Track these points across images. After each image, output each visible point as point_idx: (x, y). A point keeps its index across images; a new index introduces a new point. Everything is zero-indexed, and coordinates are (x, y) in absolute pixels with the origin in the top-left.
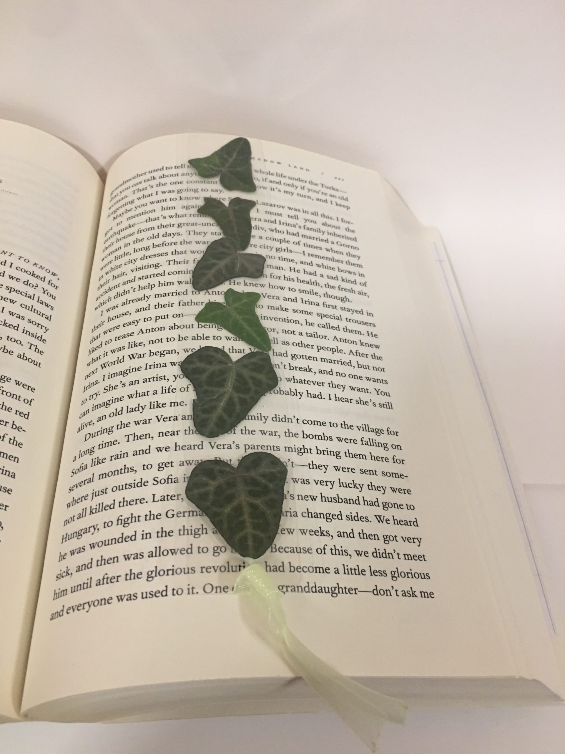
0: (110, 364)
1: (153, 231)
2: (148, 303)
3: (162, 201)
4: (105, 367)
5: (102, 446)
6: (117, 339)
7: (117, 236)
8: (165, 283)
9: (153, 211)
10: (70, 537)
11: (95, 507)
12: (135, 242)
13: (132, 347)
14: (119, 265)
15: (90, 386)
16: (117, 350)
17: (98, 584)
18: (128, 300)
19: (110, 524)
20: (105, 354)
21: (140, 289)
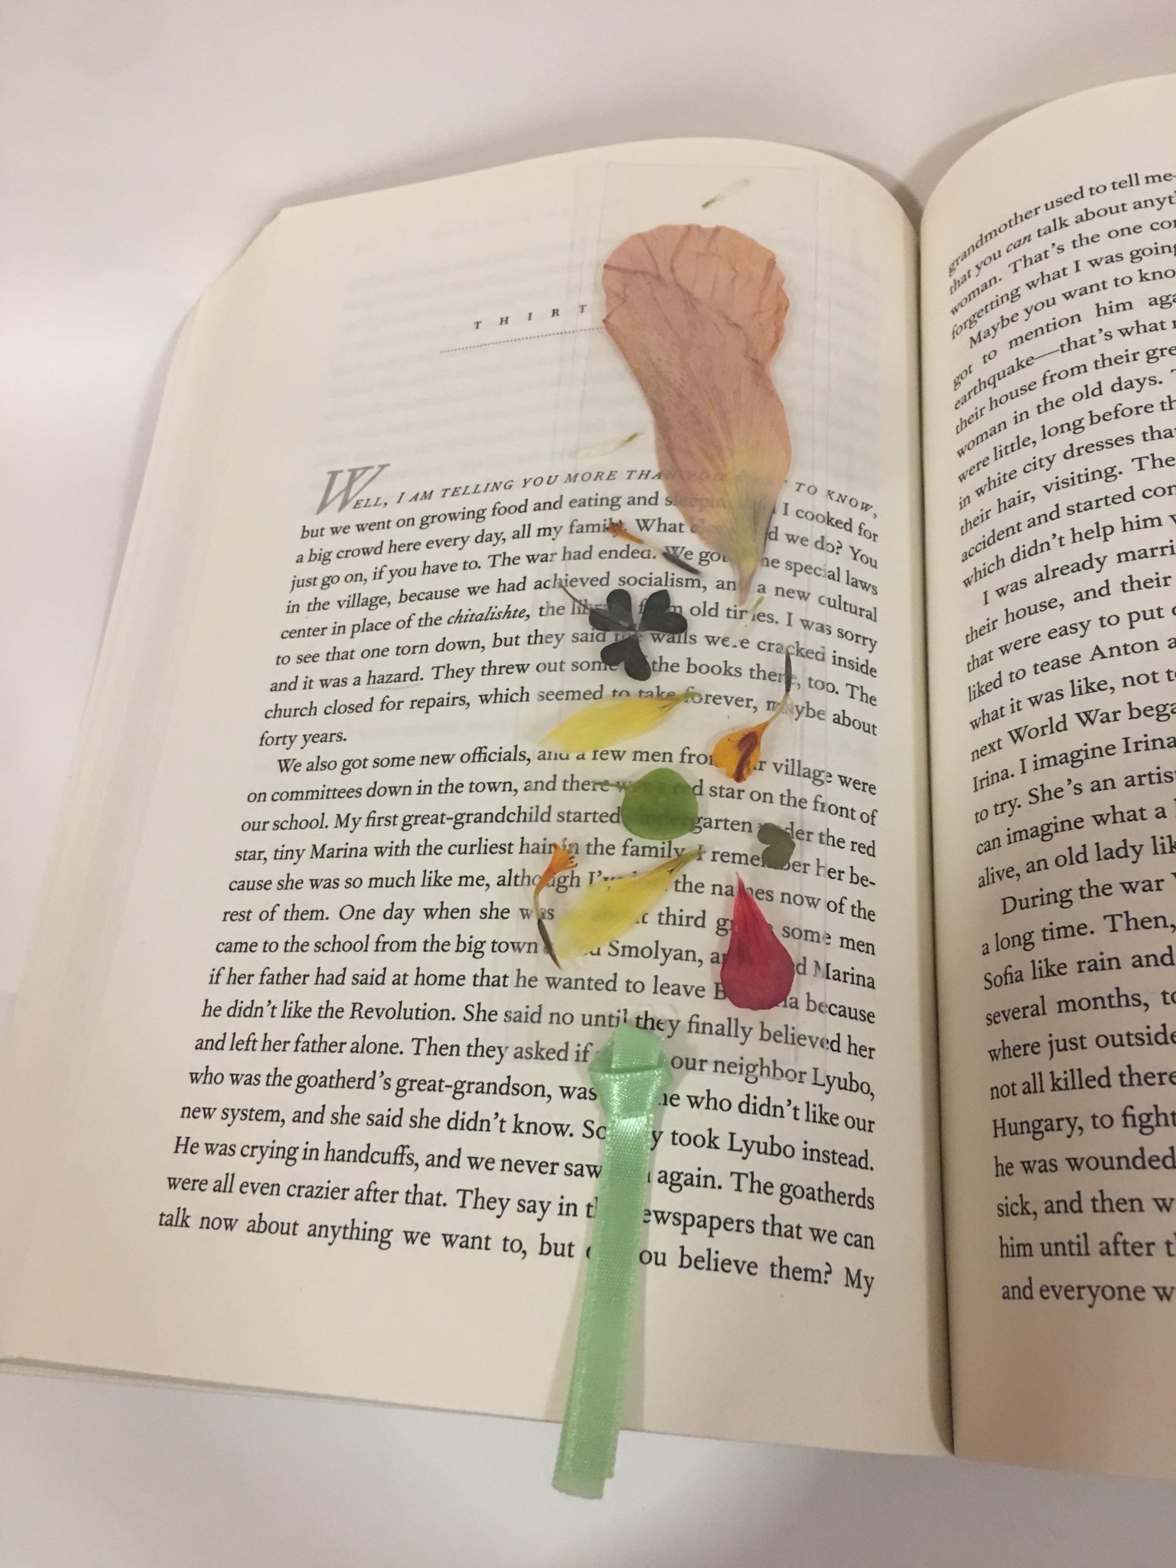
0: (1034, 733)
1: (1083, 375)
2: (1103, 576)
3: (1095, 288)
4: (1022, 739)
5: (1053, 933)
6: (1038, 668)
7: (989, 392)
8: (1138, 522)
9: (1076, 319)
10: (1013, 1130)
11: (1064, 1076)
12: (1042, 409)
13: (1081, 694)
14: (1008, 472)
15: (991, 779)
16: (1044, 698)
17: (1105, 1252)
18: (1050, 568)
19: (1107, 1122)
20: (1016, 707)
21: (1077, 537)
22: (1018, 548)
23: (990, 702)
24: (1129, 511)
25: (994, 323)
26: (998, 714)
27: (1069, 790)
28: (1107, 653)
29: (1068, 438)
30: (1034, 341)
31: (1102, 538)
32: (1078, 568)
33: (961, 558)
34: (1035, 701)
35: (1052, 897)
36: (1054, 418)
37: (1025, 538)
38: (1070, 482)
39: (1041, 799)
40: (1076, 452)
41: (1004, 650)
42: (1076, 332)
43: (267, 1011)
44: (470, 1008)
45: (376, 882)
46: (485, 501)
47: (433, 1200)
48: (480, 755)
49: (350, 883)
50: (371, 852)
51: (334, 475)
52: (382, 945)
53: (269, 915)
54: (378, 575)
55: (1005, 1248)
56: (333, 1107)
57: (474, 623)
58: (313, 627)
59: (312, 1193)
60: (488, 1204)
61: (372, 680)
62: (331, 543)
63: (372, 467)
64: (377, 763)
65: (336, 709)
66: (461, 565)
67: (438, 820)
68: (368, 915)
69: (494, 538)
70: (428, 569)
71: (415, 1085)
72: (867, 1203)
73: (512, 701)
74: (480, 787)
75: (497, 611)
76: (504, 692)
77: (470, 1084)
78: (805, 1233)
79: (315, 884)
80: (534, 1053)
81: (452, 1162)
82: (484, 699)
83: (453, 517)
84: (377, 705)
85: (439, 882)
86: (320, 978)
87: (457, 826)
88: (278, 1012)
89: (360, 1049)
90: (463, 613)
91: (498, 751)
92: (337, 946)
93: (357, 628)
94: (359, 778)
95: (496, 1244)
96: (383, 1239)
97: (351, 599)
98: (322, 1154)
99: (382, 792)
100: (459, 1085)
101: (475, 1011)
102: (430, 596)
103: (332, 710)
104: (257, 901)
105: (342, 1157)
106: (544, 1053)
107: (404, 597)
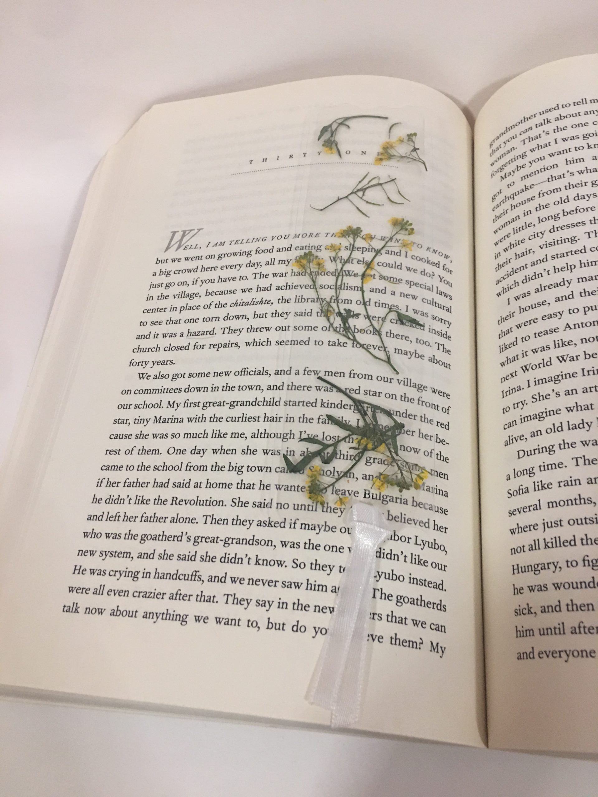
0: (534, 367)
1: (559, 193)
2: (570, 289)
3: (565, 151)
4: (528, 370)
5: (544, 468)
6: (537, 335)
7: (511, 201)
8: (588, 263)
9: (555, 166)
10: (523, 570)
11: (551, 541)
12: (538, 209)
13: (559, 347)
14: (520, 240)
15: (511, 391)
16: (540, 349)
17: (574, 632)
18: (543, 286)
19: (574, 564)
20: (525, 354)
21: (557, 270)
22: (526, 276)
23: (511, 353)
24: (583, 257)
25: (513, 169)
26: (515, 358)
27: (553, 395)
28: (572, 327)
29: (552, 222)
30: (534, 177)
31: (570, 271)
32: (557, 285)
33: (495, 283)
34: (535, 351)
35: (544, 449)
36: (544, 213)
37: (530, 271)
38: (553, 244)
39: (538, 400)
40: (556, 230)
41: (519, 326)
42: (555, 172)
43: (127, 501)
44: (234, 500)
45: (187, 435)
46: (252, 247)
47: (211, 600)
48: (244, 372)
49: (174, 436)
50: (186, 420)
51: (174, 233)
52: (189, 467)
53: (131, 452)
54: (195, 282)
55: (519, 633)
56: (160, 551)
57: (244, 306)
58: (160, 308)
59: (146, 595)
60: (240, 602)
61: (189, 334)
62: (170, 266)
63: (194, 230)
64: (191, 376)
65: (170, 348)
66: (238, 278)
67: (221, 404)
68: (183, 452)
69: (256, 265)
70: (220, 280)
71: (204, 539)
72: (442, 608)
73: (262, 345)
74: (244, 388)
75: (256, 301)
76: (258, 341)
77: (233, 539)
78: (409, 622)
79: (155, 436)
80: (267, 523)
81: (222, 580)
82: (248, 344)
83: (235, 254)
84: (191, 347)
85: (220, 435)
86: (156, 484)
87: (232, 407)
88: (132, 502)
89: (175, 521)
90: (238, 302)
91: (254, 370)
92: (166, 468)
93: (182, 309)
94: (181, 383)
95: (243, 623)
96: (183, 620)
97: (181, 294)
98: (152, 575)
99: (192, 390)
100: (227, 540)
101: (237, 502)
102: (222, 293)
103: (168, 349)
104: (125, 444)
105: (163, 577)
106: (273, 524)
107: (208, 293)
